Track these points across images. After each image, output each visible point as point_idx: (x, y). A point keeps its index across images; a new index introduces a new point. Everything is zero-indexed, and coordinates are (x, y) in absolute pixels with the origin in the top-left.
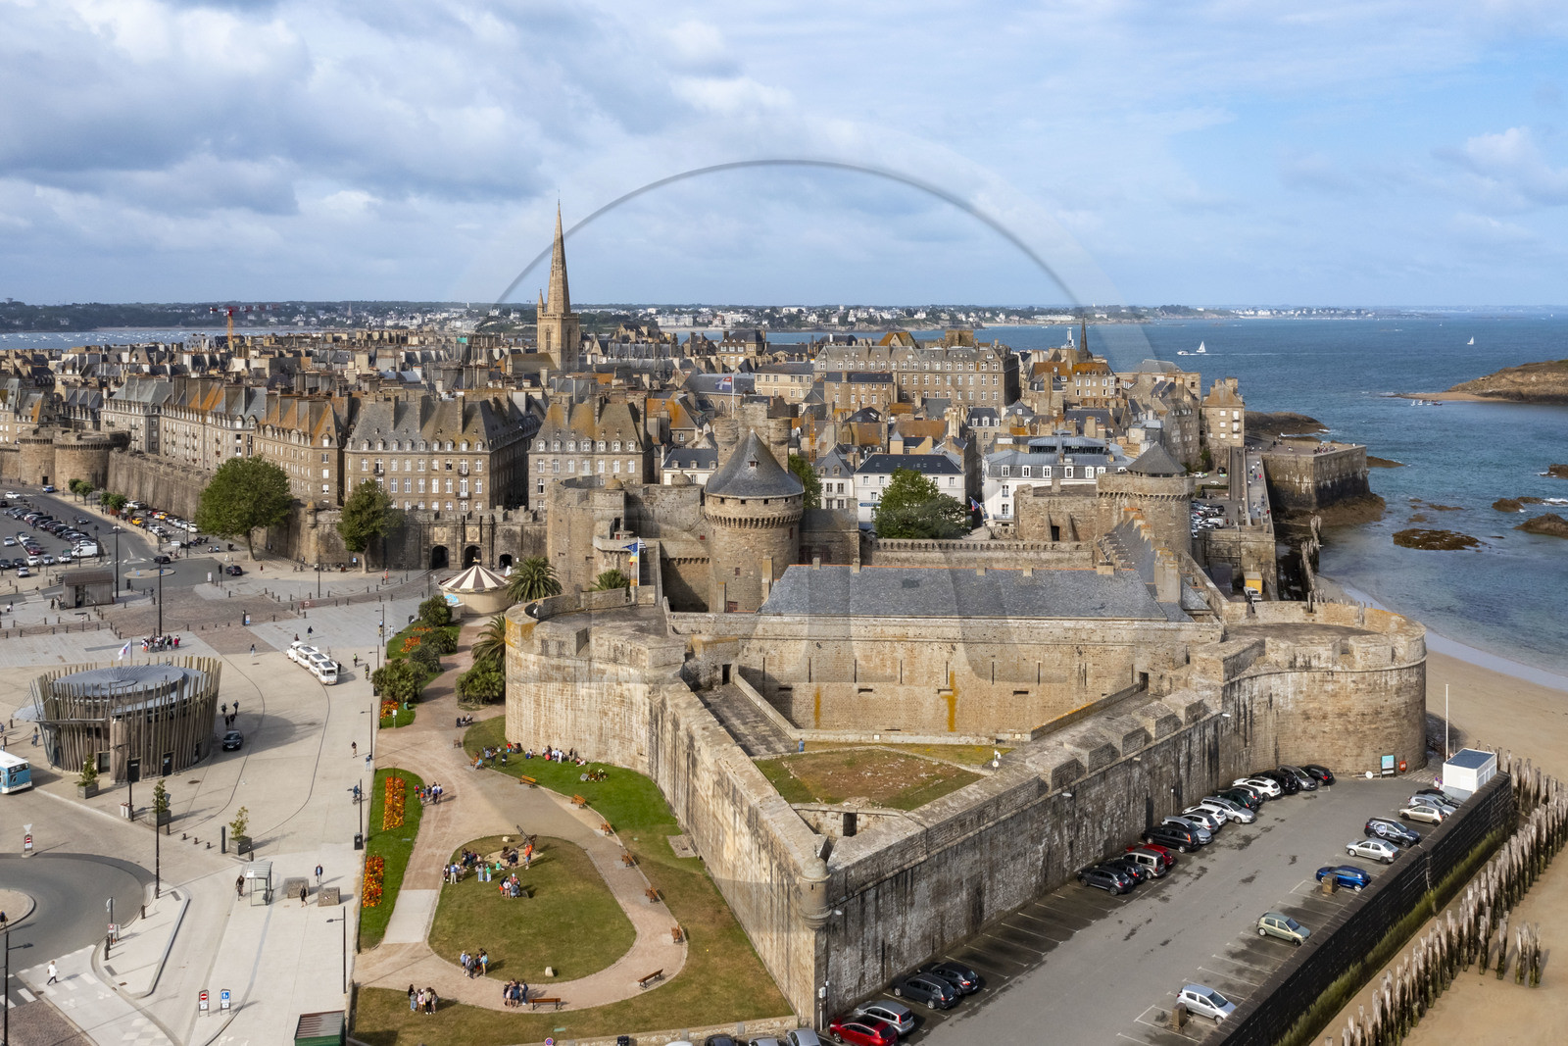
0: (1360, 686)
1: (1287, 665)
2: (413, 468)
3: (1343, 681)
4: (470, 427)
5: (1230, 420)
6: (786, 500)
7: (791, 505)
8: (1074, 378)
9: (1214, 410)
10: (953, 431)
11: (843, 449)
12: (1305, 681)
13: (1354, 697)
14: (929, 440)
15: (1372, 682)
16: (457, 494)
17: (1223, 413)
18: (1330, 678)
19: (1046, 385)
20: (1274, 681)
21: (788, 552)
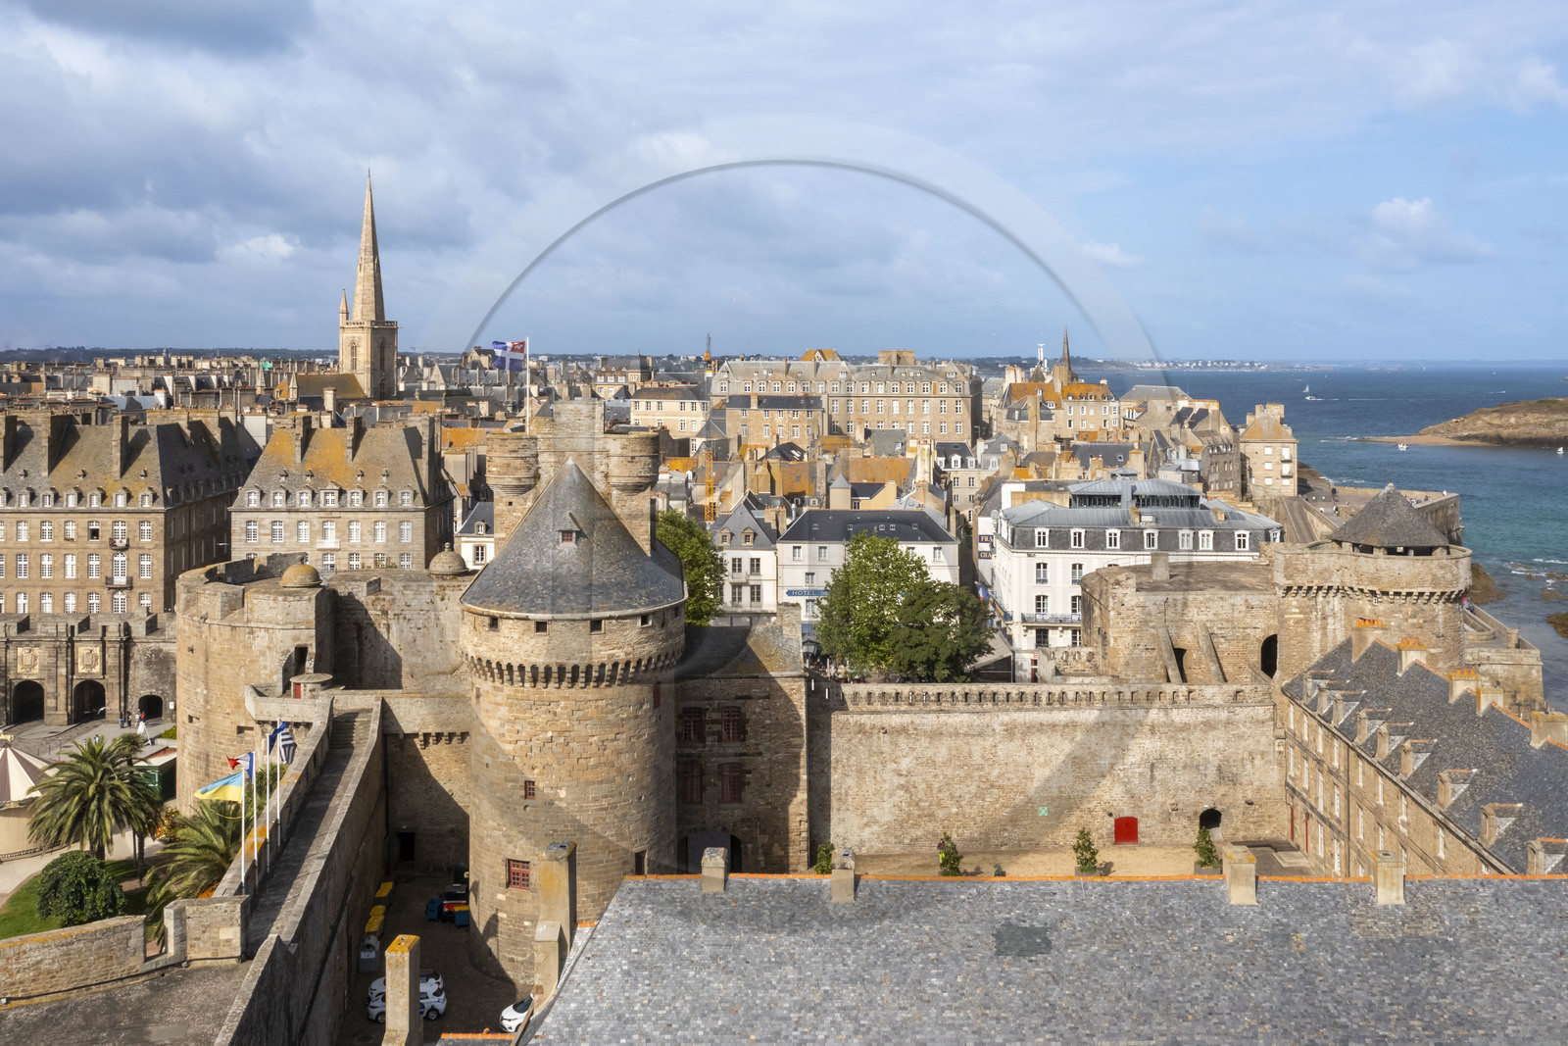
2: (31, 537)
4: (136, 467)
5: (1278, 459)
6: (644, 618)
7: (657, 631)
8: (1065, 405)
9: (1256, 447)
10: (923, 474)
11: (753, 502)
14: (891, 487)
16: (109, 580)
17: (1268, 451)
19: (1031, 412)
21: (651, 741)
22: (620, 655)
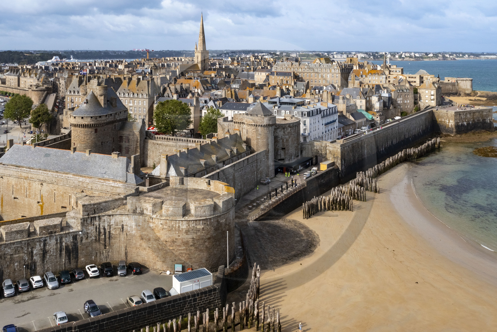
0: (165, 227)
1: (132, 211)
3: (157, 223)
9: (423, 90)
12: (141, 220)
13: (161, 232)
15: (171, 225)
18: (151, 220)
20: (124, 218)
21: (94, 138)
22: (86, 123)
